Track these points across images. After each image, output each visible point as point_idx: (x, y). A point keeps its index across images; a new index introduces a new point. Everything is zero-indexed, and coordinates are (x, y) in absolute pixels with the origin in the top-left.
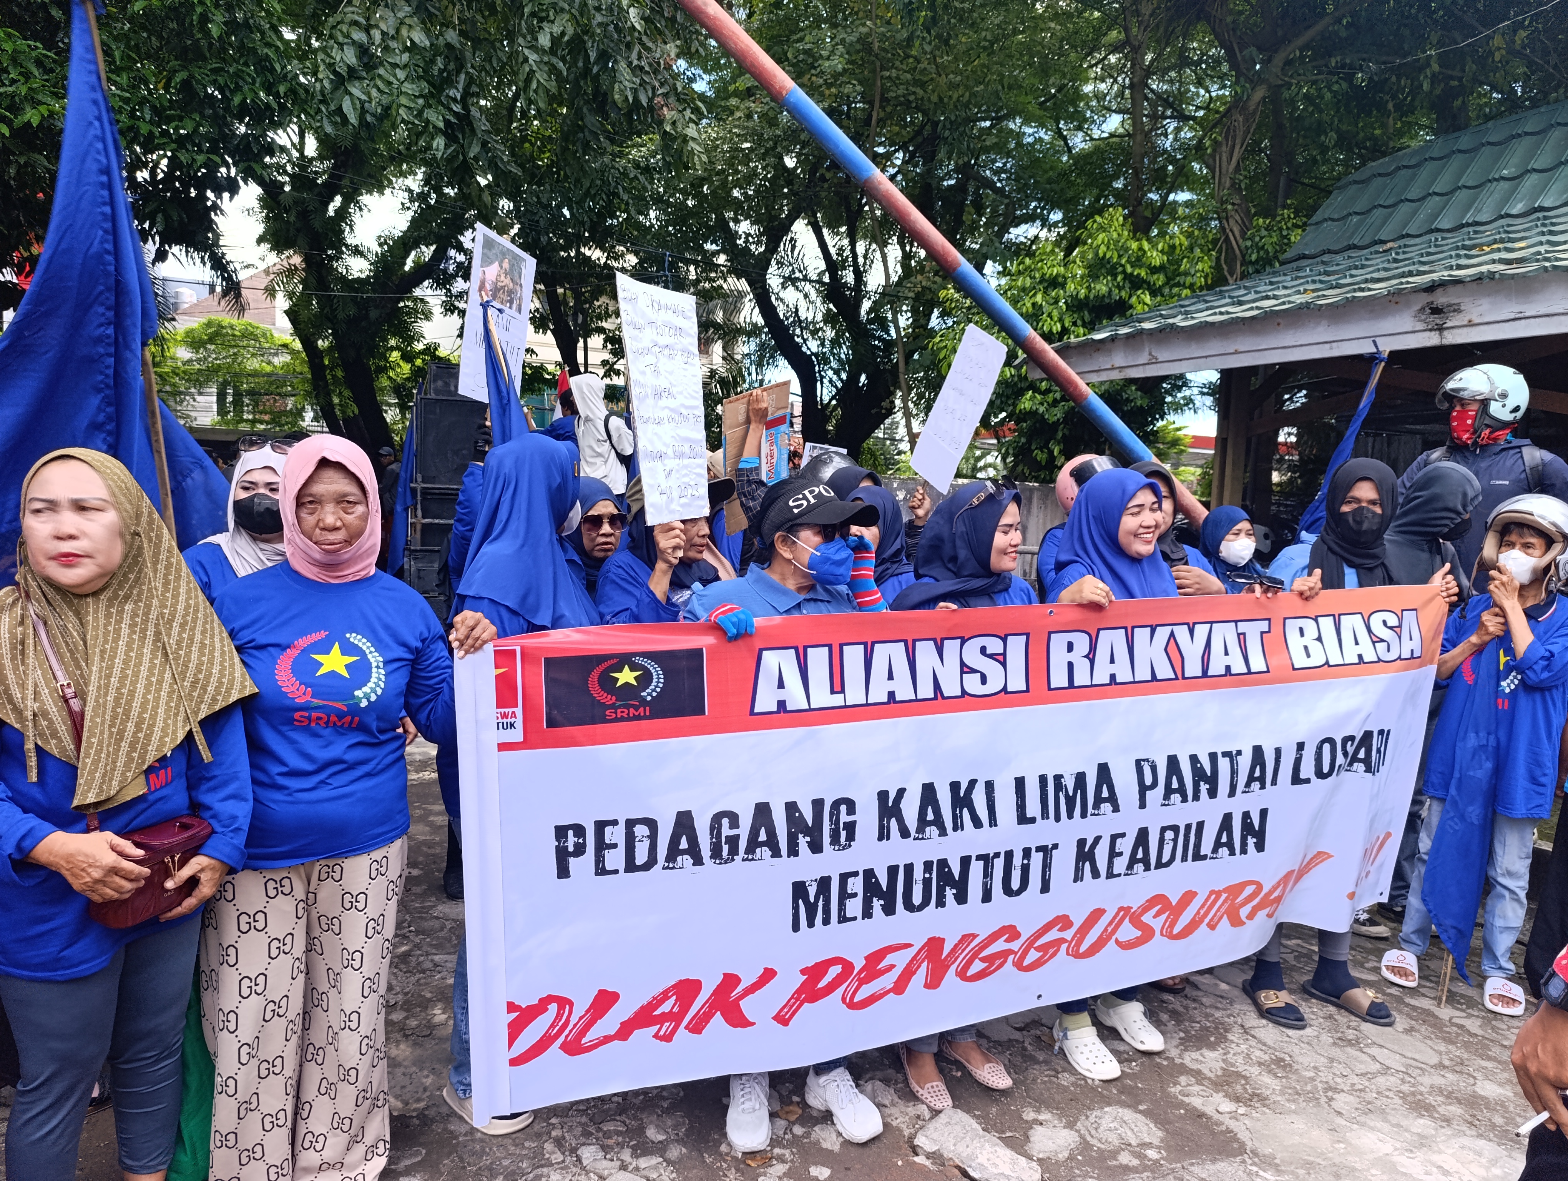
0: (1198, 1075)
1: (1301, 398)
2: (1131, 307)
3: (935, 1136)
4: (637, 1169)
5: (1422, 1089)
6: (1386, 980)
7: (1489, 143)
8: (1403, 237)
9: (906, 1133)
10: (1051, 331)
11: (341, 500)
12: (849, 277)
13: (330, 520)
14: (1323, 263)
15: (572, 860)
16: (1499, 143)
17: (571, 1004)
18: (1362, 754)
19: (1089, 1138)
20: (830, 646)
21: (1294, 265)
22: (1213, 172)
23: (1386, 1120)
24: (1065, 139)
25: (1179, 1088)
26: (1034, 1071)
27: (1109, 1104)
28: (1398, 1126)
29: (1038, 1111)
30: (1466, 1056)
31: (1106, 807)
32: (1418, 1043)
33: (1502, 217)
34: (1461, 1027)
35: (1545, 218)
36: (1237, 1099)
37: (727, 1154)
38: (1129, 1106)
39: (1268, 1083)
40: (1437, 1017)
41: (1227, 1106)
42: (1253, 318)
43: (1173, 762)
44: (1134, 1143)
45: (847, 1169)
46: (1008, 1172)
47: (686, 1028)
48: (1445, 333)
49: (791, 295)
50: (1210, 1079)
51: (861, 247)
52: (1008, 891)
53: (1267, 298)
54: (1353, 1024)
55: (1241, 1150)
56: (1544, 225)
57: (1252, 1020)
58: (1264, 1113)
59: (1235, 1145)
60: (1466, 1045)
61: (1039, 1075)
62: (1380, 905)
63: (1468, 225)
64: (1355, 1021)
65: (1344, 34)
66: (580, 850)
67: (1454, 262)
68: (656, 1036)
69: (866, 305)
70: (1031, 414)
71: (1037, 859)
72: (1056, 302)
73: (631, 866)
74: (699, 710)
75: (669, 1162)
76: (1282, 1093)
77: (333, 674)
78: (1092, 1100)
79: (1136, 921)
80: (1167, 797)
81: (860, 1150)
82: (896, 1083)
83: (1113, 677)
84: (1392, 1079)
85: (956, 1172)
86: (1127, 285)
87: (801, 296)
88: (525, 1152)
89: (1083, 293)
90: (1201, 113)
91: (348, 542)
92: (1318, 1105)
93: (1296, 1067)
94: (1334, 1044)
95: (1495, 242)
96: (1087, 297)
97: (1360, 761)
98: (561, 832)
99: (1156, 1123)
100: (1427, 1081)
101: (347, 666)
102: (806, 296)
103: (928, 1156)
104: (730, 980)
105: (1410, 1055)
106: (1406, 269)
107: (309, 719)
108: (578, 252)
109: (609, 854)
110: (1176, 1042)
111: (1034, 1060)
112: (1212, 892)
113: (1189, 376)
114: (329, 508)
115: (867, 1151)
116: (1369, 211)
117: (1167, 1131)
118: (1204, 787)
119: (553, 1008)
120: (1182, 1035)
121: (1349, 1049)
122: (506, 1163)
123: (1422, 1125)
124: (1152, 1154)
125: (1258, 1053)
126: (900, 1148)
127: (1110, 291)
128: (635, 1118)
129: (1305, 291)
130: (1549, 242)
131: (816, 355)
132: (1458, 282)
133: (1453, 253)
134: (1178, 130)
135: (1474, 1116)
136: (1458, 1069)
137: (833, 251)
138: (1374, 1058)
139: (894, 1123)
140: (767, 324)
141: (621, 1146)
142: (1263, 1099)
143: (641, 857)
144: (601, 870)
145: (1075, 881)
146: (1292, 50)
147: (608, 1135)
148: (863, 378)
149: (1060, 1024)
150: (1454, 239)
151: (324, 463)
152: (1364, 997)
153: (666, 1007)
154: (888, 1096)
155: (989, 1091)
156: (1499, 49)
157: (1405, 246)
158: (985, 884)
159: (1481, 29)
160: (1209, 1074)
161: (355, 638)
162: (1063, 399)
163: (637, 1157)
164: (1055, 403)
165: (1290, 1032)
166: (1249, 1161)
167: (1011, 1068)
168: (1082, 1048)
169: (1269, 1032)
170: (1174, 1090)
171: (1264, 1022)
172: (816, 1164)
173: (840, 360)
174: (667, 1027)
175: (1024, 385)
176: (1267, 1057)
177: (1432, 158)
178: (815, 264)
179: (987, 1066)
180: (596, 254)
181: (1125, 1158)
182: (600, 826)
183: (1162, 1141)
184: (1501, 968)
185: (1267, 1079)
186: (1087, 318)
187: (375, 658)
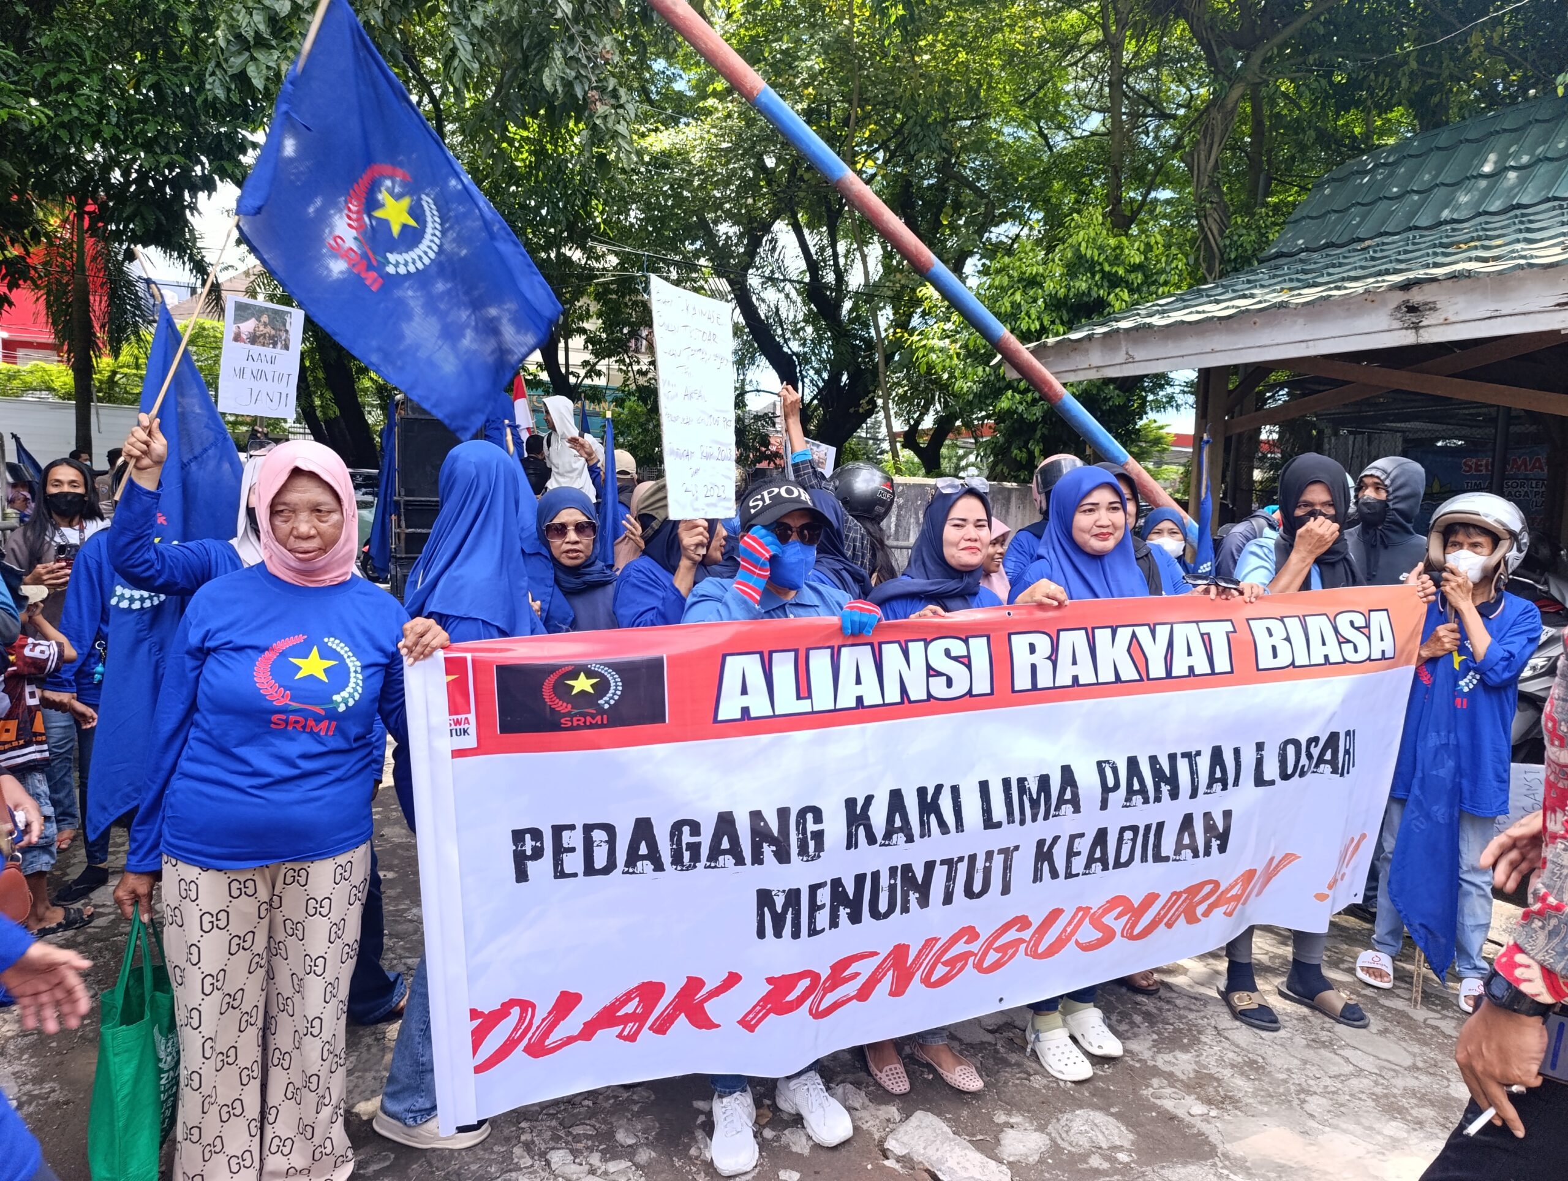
0: (1170, 1078)
1: (1283, 395)
2: (1109, 305)
3: (905, 1139)
4: (606, 1173)
5: (1395, 1091)
6: (1361, 981)
7: (1467, 141)
8: (1381, 235)
9: (877, 1136)
10: (1029, 329)
11: (316, 509)
12: (830, 278)
13: (304, 528)
14: (1301, 261)
15: (530, 864)
16: (1477, 141)
17: (533, 1006)
18: (1328, 756)
19: (1059, 1141)
20: (796, 651)
21: (1272, 263)
22: (1191, 170)
23: (1358, 1123)
24: (1045, 137)
25: (1151, 1090)
26: (1006, 1074)
27: (1081, 1107)
28: (1371, 1128)
29: (1009, 1114)
30: (1440, 1057)
31: (1067, 809)
32: (1393, 1045)
33: (1480, 214)
34: (1436, 1028)
35: (1523, 215)
36: (1209, 1102)
37: (697, 1158)
38: (1101, 1109)
39: (1240, 1085)
40: (1411, 1019)
41: (1198, 1109)
42: (1229, 317)
43: (1133, 763)
44: (1104, 1146)
45: (816, 1173)
46: (978, 1176)
47: (650, 1028)
48: (1421, 331)
49: (771, 295)
50: (1182, 1081)
51: (841, 247)
52: (969, 893)
53: (1244, 297)
54: (1327, 1025)
55: (1213, 1151)
56: (1521, 222)
57: (1226, 1021)
58: (1236, 1116)
59: (1207, 1148)
60: (1441, 1047)
61: (1011, 1078)
62: (1355, 905)
63: (1446, 222)
64: (1329, 1023)
65: (1321, 31)
66: (538, 854)
67: (1431, 260)
68: (620, 1036)
69: (847, 305)
70: (1010, 412)
71: (998, 861)
72: (1035, 301)
73: (590, 869)
74: (659, 717)
75: (638, 1166)
76: (1255, 1095)
77: (311, 678)
78: (1064, 1103)
79: (1097, 923)
80: (1128, 799)
81: (830, 1154)
82: (867, 1086)
83: (1075, 678)
84: (1365, 1081)
85: (926, 1175)
86: (1106, 284)
87: (782, 296)
88: (494, 1156)
89: (1062, 292)
90: (1182, 112)
91: (323, 550)
92: (1291, 1107)
93: (1268, 1069)
94: (1308, 1046)
95: (1472, 239)
96: (1066, 296)
97: (1326, 762)
98: (518, 836)
99: (1127, 1125)
100: (1400, 1083)
101: (326, 671)
102: (787, 296)
103: (898, 1159)
104: (694, 984)
105: (1383, 1056)
106: (1383, 267)
107: (287, 722)
108: (559, 254)
109: (567, 858)
110: (1149, 1044)
111: (1006, 1063)
112: (1174, 894)
113: (1171, 375)
114: (304, 516)
115: (836, 1154)
116: (1349, 208)
117: (1138, 1133)
118: (1165, 789)
119: (516, 1011)
120: (1155, 1037)
121: (1323, 1051)
122: (474, 1167)
123: (1394, 1128)
124: (1123, 1157)
125: (1231, 1055)
126: (870, 1152)
127: (1090, 289)
128: (605, 1122)
129: (1282, 289)
130: (1526, 240)
131: (797, 355)
132: (1434, 280)
133: (1430, 251)
134: (1158, 128)
135: (1447, 1118)
136: (1431, 1070)
137: (813, 250)
138: (1347, 1060)
139: (865, 1127)
140: (748, 325)
141: (590, 1149)
142: (1235, 1102)
143: (600, 861)
144: (560, 873)
145: (1035, 881)
146: (1269, 48)
147: (577, 1139)
148: (845, 378)
149: (1033, 1026)
150: (1432, 236)
151: (297, 472)
152: (1338, 999)
153: (629, 1008)
154: (859, 1099)
155: (960, 1093)
156: (1477, 46)
157: (1383, 244)
158: (947, 888)
159: (1458, 25)
160: (1182, 1077)
161: (333, 643)
162: (1041, 399)
163: (606, 1161)
164: (1034, 402)
165: (1264, 1034)
166: (1220, 1164)
167: (983, 1070)
168: (1054, 1050)
169: (1243, 1034)
170: (1146, 1092)
171: (1238, 1023)
172: (785, 1168)
173: (821, 361)
174: (630, 1027)
175: (1002, 384)
176: (1240, 1059)
177: (1411, 156)
178: (795, 265)
179: (958, 1069)
180: (576, 255)
181: (1095, 1162)
182: (558, 830)
183: (1133, 1144)
184: (1476, 968)
185: (1240, 1081)
186: (1065, 317)
187: (353, 664)
